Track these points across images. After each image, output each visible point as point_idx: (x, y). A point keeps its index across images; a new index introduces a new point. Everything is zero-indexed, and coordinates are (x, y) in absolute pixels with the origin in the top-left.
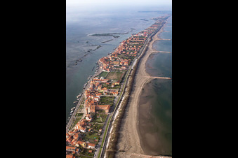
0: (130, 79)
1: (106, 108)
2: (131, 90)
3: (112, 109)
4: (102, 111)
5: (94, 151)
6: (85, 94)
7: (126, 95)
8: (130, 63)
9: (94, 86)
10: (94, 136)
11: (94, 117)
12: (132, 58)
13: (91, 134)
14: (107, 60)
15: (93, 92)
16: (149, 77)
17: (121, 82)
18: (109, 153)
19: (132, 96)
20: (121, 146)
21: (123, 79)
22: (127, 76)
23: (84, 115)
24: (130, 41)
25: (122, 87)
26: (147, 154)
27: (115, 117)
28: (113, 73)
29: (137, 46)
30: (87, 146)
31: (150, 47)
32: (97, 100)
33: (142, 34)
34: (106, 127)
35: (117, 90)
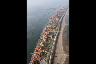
0: (60, 25)
1: (51, 36)
2: (60, 29)
3: (53, 37)
4: (50, 37)
5: (47, 53)
6: (44, 31)
7: (58, 31)
8: (59, 19)
9: (47, 28)
10: (47, 48)
11: (47, 40)
12: (60, 17)
13: (46, 47)
14: (51, 18)
15: (47, 31)
16: (66, 24)
17: (56, 26)
18: (52, 54)
19: (60, 31)
20: (57, 51)
21: (57, 25)
22: (58, 24)
23: (44, 39)
24: (59, 11)
25: (57, 28)
26: (66, 54)
27: (54, 40)
28: (53, 23)
29: (62, 13)
30: (44, 51)
31: (66, 13)
32: (48, 33)
33: (64, 8)
34: (51, 44)
35: (55, 29)
